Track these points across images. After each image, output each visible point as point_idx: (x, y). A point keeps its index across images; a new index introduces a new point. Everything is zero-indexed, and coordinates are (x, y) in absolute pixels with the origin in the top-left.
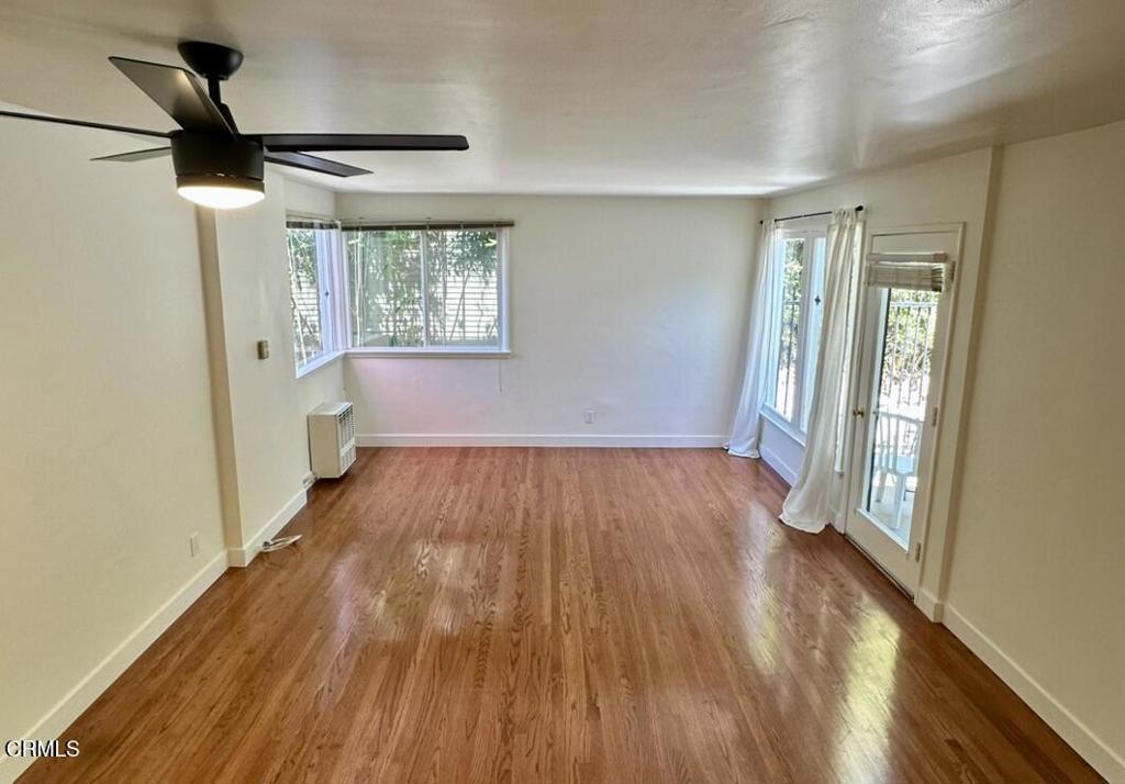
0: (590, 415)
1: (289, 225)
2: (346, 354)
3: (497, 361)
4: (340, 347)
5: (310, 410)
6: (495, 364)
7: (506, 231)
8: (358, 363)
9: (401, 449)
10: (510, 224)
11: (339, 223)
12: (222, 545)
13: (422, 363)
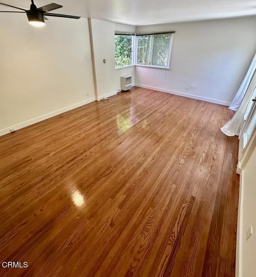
0: (188, 88)
1: (116, 34)
2: (135, 65)
3: (165, 70)
4: (134, 64)
5: (122, 76)
6: (165, 71)
7: (173, 34)
8: (138, 68)
9: (143, 88)
10: (174, 32)
11: (136, 34)
12: (95, 96)
13: (149, 69)
